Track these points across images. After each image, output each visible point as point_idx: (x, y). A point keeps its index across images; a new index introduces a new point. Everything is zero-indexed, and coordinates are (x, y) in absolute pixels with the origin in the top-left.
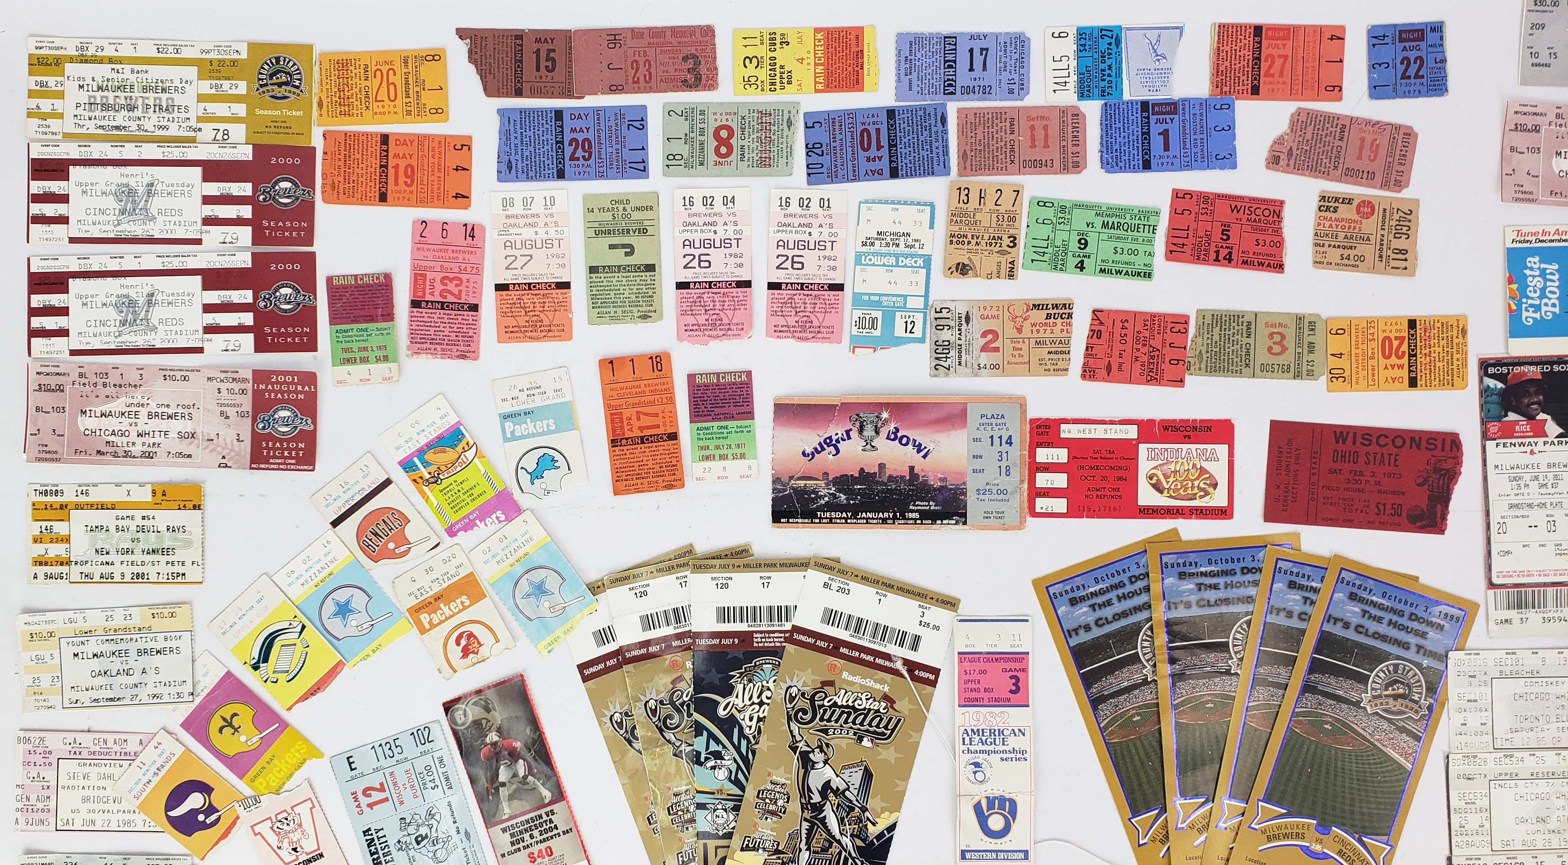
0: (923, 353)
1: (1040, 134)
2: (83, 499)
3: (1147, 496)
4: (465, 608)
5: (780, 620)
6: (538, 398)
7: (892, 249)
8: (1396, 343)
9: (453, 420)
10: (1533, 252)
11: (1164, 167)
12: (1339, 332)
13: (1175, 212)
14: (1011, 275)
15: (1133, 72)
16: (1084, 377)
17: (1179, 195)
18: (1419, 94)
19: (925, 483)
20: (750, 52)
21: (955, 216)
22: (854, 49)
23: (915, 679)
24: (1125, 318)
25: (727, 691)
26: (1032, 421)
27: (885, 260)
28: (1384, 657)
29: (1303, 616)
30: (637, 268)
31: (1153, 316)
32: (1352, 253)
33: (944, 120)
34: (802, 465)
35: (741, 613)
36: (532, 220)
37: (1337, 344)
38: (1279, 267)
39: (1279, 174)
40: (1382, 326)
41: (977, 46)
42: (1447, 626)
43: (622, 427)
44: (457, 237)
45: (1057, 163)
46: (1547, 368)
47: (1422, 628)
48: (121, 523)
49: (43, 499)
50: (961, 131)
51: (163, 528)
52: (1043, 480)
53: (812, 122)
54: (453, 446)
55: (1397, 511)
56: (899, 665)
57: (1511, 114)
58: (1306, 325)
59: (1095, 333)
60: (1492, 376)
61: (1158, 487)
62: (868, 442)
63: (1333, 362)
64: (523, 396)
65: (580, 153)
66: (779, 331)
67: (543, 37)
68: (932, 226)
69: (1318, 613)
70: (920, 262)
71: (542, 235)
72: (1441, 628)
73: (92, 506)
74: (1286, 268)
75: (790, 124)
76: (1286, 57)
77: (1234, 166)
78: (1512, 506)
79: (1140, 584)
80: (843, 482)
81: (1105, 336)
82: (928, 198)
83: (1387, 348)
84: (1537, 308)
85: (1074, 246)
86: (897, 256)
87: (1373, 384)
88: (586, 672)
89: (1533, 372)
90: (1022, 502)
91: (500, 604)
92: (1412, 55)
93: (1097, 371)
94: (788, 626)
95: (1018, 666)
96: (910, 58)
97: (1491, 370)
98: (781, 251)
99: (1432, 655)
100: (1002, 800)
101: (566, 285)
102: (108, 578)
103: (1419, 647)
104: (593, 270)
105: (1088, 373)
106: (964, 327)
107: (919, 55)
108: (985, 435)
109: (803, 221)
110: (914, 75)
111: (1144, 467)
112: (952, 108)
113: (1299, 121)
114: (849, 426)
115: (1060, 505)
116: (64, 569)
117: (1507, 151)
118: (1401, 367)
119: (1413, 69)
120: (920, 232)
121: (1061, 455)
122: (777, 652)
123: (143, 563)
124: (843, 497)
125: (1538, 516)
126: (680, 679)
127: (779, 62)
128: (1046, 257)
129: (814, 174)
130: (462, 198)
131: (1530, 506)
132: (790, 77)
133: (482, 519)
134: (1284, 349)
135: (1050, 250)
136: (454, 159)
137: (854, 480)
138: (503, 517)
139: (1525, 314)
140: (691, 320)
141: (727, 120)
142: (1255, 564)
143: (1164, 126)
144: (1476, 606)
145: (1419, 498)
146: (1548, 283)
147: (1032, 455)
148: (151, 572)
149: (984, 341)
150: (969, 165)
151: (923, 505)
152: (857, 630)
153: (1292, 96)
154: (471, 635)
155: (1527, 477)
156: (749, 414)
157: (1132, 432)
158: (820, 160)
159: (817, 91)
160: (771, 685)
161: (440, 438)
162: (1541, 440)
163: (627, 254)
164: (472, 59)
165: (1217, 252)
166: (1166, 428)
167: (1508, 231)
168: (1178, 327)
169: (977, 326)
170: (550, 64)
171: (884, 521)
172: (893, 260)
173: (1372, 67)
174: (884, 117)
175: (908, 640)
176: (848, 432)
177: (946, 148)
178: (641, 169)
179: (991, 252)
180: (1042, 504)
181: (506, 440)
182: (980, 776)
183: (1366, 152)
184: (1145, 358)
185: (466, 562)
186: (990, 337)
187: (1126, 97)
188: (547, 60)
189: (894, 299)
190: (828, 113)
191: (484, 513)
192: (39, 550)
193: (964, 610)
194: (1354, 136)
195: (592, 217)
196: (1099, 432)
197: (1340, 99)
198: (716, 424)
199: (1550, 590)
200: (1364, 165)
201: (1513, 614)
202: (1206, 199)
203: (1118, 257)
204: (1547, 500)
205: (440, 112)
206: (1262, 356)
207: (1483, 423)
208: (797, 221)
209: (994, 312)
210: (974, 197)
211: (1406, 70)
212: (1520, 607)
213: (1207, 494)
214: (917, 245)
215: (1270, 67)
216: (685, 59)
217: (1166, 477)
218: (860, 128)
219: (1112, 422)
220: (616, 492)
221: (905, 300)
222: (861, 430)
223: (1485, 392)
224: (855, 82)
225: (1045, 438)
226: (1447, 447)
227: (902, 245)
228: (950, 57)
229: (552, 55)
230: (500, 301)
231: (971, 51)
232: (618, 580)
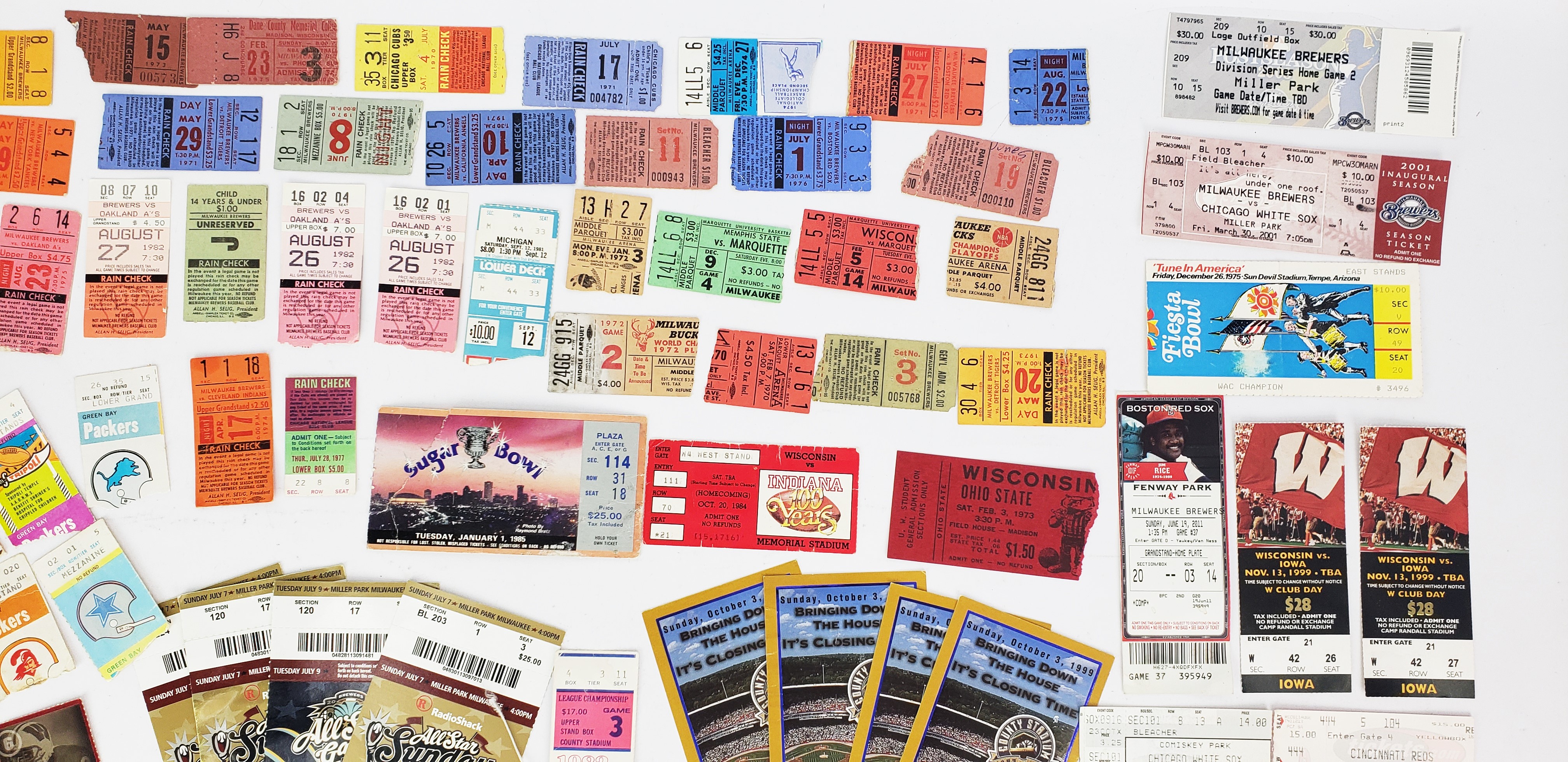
0: (543, 366)
1: (671, 147)
3: (766, 526)
4: (24, 624)
5: (368, 649)
6: (122, 397)
7: (513, 256)
8: (1030, 376)
9: (26, 418)
10: (1174, 287)
11: (797, 186)
12: (971, 362)
13: (806, 233)
14: (636, 290)
15: (768, 87)
16: (706, 398)
17: (810, 216)
18: (1061, 121)
19: (534, 505)
20: (372, 48)
21: (580, 226)
22: (481, 50)
23: (509, 717)
24: (751, 340)
25: (304, 725)
26: (653, 443)
27: (505, 267)
28: (1012, 710)
29: (927, 662)
30: (240, 263)
31: (780, 338)
32: (988, 281)
33: (572, 127)
34: (403, 481)
35: (326, 641)
36: (131, 209)
37: (971, 375)
38: (911, 294)
39: (915, 198)
40: (1016, 358)
41: (608, 53)
42: (1080, 679)
43: (212, 433)
44: (49, 224)
45: (687, 178)
46: (1188, 409)
47: (1054, 680)
50: (590, 139)
52: (660, 505)
53: (434, 122)
54: (24, 446)
55: (1029, 552)
56: (492, 702)
57: (1153, 145)
58: (938, 353)
59: (720, 354)
60: (1130, 415)
61: (778, 517)
62: (476, 458)
63: (966, 393)
64: (106, 395)
65: (188, 142)
66: (388, 336)
67: (156, 24)
68: (555, 235)
69: (942, 659)
70: (542, 271)
71: (141, 225)
72: (1073, 680)
74: (918, 295)
75: (411, 122)
76: (925, 78)
77: (868, 188)
78: (1149, 553)
79: (756, 620)
80: (446, 501)
81: (730, 357)
82: (552, 207)
83: (1021, 381)
84: (1178, 345)
85: (701, 263)
86: (518, 264)
87: (1006, 417)
88: (153, 700)
89: (1174, 412)
90: (636, 527)
91: (63, 620)
92: (1055, 82)
93: (720, 393)
94: (376, 657)
95: (621, 705)
96: (538, 61)
97: (1130, 408)
98: (395, 251)
99: (1064, 709)
101: (163, 279)
103: (1050, 701)
104: (193, 263)
105: (712, 395)
106: (586, 341)
107: (547, 59)
108: (601, 456)
109: (419, 222)
110: (542, 80)
111: (765, 494)
112: (582, 115)
113: (937, 146)
114: (456, 440)
115: (676, 532)
117: (1150, 182)
118: (1035, 401)
119: (1055, 96)
120: (543, 240)
121: (679, 479)
122: (361, 684)
124: (445, 517)
125: (1176, 564)
126: (255, 711)
127: (402, 60)
128: (673, 274)
129: (433, 174)
130: (59, 184)
131: (1168, 553)
132: (413, 75)
133: (50, 527)
134: (914, 378)
135: (677, 266)
136: (53, 143)
137: (459, 499)
138: (73, 526)
139: (1165, 351)
140: (294, 320)
141: (345, 115)
142: (877, 603)
143: (799, 145)
144: (1111, 658)
145: (1052, 540)
146: (1190, 320)
147: (650, 478)
149: (607, 356)
150: (595, 174)
151: (530, 528)
152: (451, 663)
153: (932, 117)
154: (28, 654)
155: (1165, 522)
156: (350, 424)
157: (753, 458)
158: (440, 160)
159: (441, 90)
160: (353, 721)
161: (11, 436)
162: (1180, 484)
163: (230, 248)
164: (80, 42)
165: (847, 276)
166: (789, 455)
167: (1150, 264)
168: (805, 351)
169: (600, 341)
170: (162, 51)
171: (487, 544)
172: (513, 268)
173: (1014, 91)
174: (509, 120)
175: (506, 675)
176: (454, 447)
177: (572, 156)
178: (251, 161)
179: (616, 266)
180: (658, 530)
181: (84, 441)
183: (1005, 179)
184: (770, 382)
185: (29, 573)
186: (612, 353)
187: (761, 113)
188: (160, 47)
189: (513, 308)
190: (452, 113)
191: (53, 520)
193: (569, 643)
194: (993, 162)
195: (195, 208)
196: (720, 457)
197: (980, 123)
198: (313, 433)
199: (1188, 644)
200: (1003, 191)
201: (1149, 668)
202: (839, 221)
203: (746, 277)
204: (1186, 547)
205: (42, 95)
206: (890, 384)
207: (1121, 463)
208: (413, 222)
209: (617, 328)
210: (600, 207)
211: (1048, 97)
212: (1156, 661)
213: (829, 525)
214: (539, 253)
215: (909, 88)
216: (305, 52)
217: (787, 506)
218: (484, 130)
219: (734, 447)
220: (199, 503)
221: (525, 310)
222: (468, 445)
223: (1123, 431)
224: (482, 84)
225: (662, 461)
226: (1082, 487)
227: (524, 252)
228: (580, 63)
229: (165, 42)
230: (90, 293)
231: (602, 58)
232: (194, 599)
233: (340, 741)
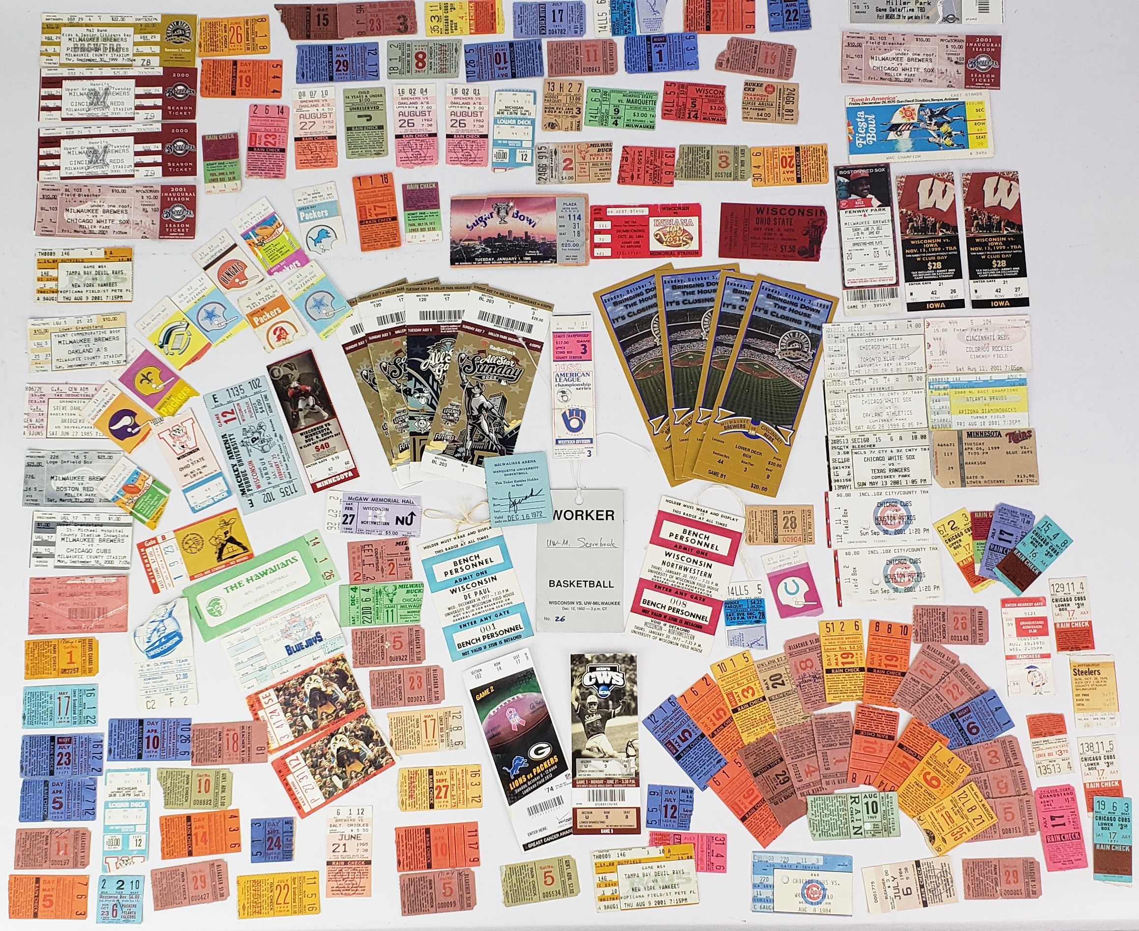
0: (531, 172)
1: (592, 54)
2: (66, 257)
3: (654, 246)
4: (279, 314)
5: (455, 318)
6: (318, 198)
7: (514, 116)
8: (789, 160)
9: (271, 211)
10: (861, 109)
11: (659, 70)
12: (757, 154)
13: (666, 93)
14: (578, 128)
15: (642, 20)
16: (619, 182)
17: (667, 84)
18: (796, 29)
19: (534, 241)
20: (434, 14)
21: (547, 98)
22: (490, 11)
23: (530, 348)
24: (641, 150)
25: (426, 356)
26: (592, 207)
27: (510, 121)
28: (787, 328)
29: (742, 308)
30: (374, 128)
31: (656, 149)
32: (763, 112)
33: (540, 48)
34: (467, 233)
35: (434, 315)
36: (315, 103)
37: (756, 161)
38: (724, 121)
39: (722, 72)
40: (781, 151)
41: (557, 9)
42: (822, 311)
43: (366, 214)
44: (274, 113)
45: (601, 69)
46: (871, 171)
47: (808, 312)
48: (86, 270)
49: (44, 257)
50: (549, 54)
51: (110, 272)
52: (598, 239)
53: (469, 50)
54: (271, 225)
55: (792, 249)
56: (521, 341)
57: (845, 37)
58: (739, 151)
59: (624, 159)
60: (841, 176)
61: (660, 241)
62: (502, 219)
63: (754, 171)
64: (310, 198)
65: (341, 68)
66: (452, 161)
67: (321, 8)
68: (535, 103)
69: (749, 306)
70: (529, 122)
71: (321, 111)
72: (818, 312)
73: (70, 261)
74: (728, 121)
75: (456, 50)
76: (724, 11)
77: (697, 68)
78: (854, 244)
79: (652, 293)
80: (489, 241)
81: (630, 160)
82: (532, 89)
83: (784, 162)
84: (864, 139)
85: (612, 112)
86: (516, 119)
87: (777, 182)
88: (347, 349)
89: (864, 173)
90: (586, 251)
91: (298, 312)
92: (792, 9)
93: (626, 179)
94: (460, 321)
95: (586, 339)
96: (520, 15)
97: (841, 173)
98: (453, 117)
99: (814, 326)
100: (578, 411)
101: (334, 138)
102: (78, 300)
103: (807, 323)
104: (349, 129)
105: (621, 180)
106: (554, 157)
107: (525, 14)
108: (566, 215)
109: (465, 101)
110: (523, 24)
111: (653, 229)
112: (544, 42)
113: (730, 43)
114: (492, 210)
115: (607, 252)
116: (55, 295)
117: (845, 57)
118: (792, 172)
119: (793, 15)
120: (529, 107)
121: (608, 225)
122: (454, 335)
123: (99, 291)
124: (489, 250)
125: (869, 249)
126: (400, 351)
127: (450, 19)
128: (597, 119)
129: (470, 77)
130: (277, 93)
131: (864, 244)
132: (456, 27)
133: (287, 265)
134: (728, 165)
135: (599, 115)
136: (272, 72)
137: (496, 240)
138: (299, 264)
139: (857, 142)
140: (403, 155)
141: (422, 49)
142: (714, 281)
143: (659, 49)
144: (838, 299)
145: (806, 242)
146: (870, 125)
147: (592, 225)
148: (103, 296)
149: (565, 164)
150: (553, 71)
151: (533, 253)
152: (498, 322)
153: (728, 31)
154: (282, 329)
155: (863, 229)
156: (437, 206)
157: (646, 211)
158: (473, 69)
159: (471, 34)
160: (450, 353)
161: (264, 221)
162: (869, 209)
163: (368, 120)
164: (283, 20)
165: (690, 114)
166: (664, 209)
167: (847, 99)
168: (669, 154)
169: (561, 156)
170: (325, 22)
171: (512, 262)
172: (514, 122)
173: (770, 15)
174: (508, 46)
175: (526, 327)
176: (491, 214)
177: (541, 62)
178: (376, 76)
179: (567, 117)
180: (597, 252)
181: (300, 222)
182: (565, 398)
183: (769, 59)
184: (652, 171)
185: (279, 289)
186: (568, 162)
187: (638, 33)
188: (324, 20)
189: (516, 142)
190: (478, 45)
191: (289, 262)
192: (41, 285)
193: (556, 310)
194: (762, 52)
195: (348, 101)
196: (628, 212)
197: (754, 32)
198: (418, 212)
199: (877, 289)
200: (768, 66)
201: (858, 303)
202: (682, 86)
203: (635, 118)
204: (874, 240)
205: (265, 48)
206: (715, 169)
207: (838, 201)
208: (461, 101)
209: (570, 149)
210: (557, 87)
211: (788, 17)
212: (861, 299)
213: (687, 243)
214: (527, 113)
215: (716, 16)
216: (399, 18)
217: (665, 235)
218: (495, 52)
219: (635, 206)
220: (363, 250)
221: (521, 143)
222: (498, 213)
223: (838, 184)
224: (492, 29)
225: (598, 216)
226: (819, 214)
227: (519, 113)
228: (543, 15)
229: (326, 17)
230: (297, 147)
231: (554, 11)
232: (364, 298)
233: (445, 363)
